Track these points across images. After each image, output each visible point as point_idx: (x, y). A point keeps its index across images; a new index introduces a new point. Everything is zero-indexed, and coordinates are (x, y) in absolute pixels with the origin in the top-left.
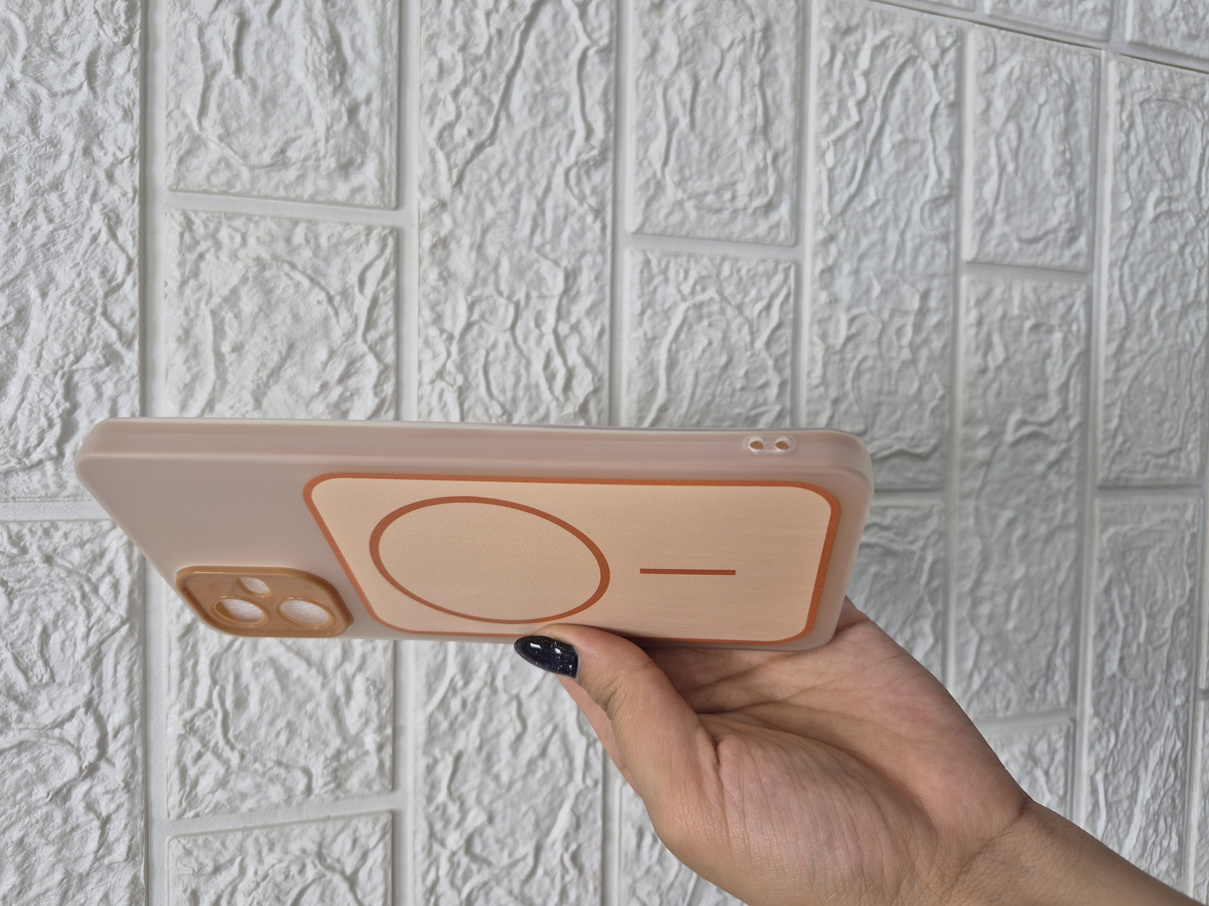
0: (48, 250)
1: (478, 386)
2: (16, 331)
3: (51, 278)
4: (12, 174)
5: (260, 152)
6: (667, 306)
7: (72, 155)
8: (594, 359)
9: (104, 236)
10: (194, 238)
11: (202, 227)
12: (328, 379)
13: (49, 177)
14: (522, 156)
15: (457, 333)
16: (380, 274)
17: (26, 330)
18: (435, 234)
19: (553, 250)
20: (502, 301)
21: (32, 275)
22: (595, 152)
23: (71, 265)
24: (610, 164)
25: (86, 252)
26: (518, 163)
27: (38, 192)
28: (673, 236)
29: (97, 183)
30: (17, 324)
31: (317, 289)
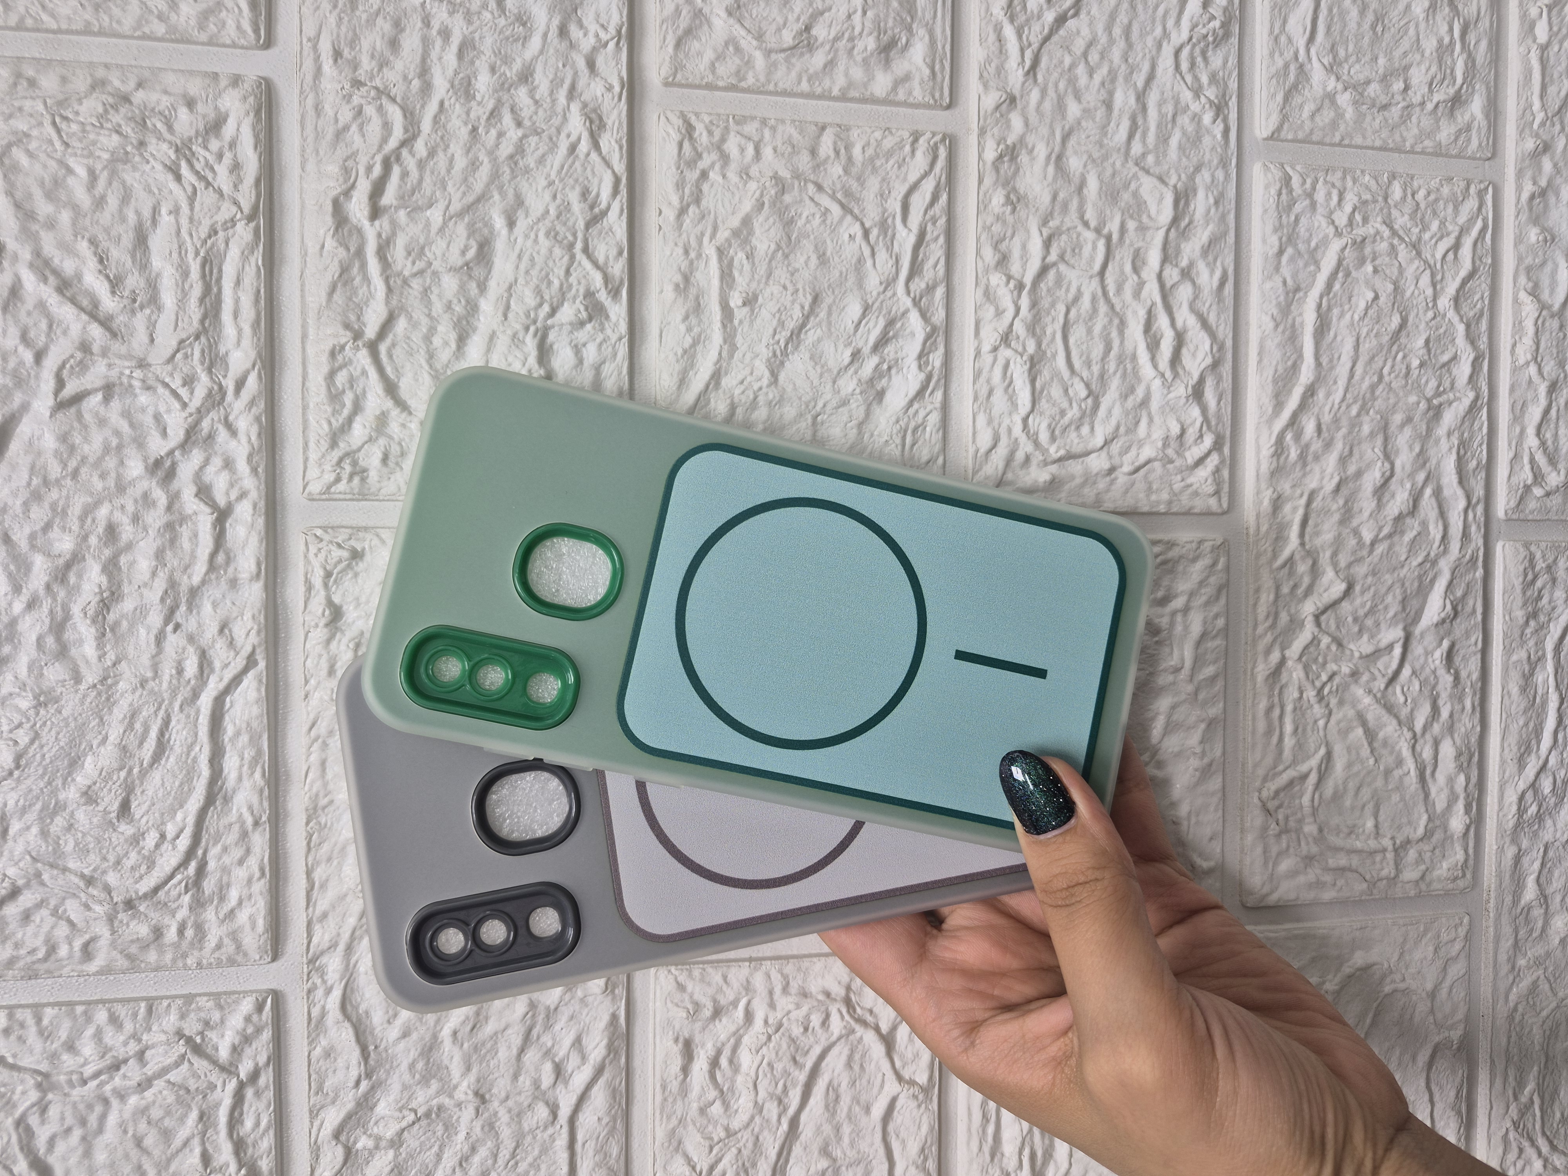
0: (516, 164)
1: (1054, 356)
2: (478, 272)
3: (519, 202)
4: (472, 63)
5: (779, 30)
6: (1313, 244)
7: (545, 35)
8: (1212, 319)
9: (584, 146)
10: (695, 149)
11: (705, 134)
12: (860, 344)
13: (517, 66)
14: (1117, 31)
15: (1028, 280)
16: (928, 197)
17: (490, 272)
18: (1003, 139)
19: (1158, 162)
20: (1089, 235)
21: (497, 197)
22: (1216, 24)
23: (544, 183)
24: (1235, 40)
25: (562, 167)
26: (1111, 41)
27: (504, 86)
28: (1320, 143)
29: (576, 73)
30: (479, 263)
31: (849, 218)
